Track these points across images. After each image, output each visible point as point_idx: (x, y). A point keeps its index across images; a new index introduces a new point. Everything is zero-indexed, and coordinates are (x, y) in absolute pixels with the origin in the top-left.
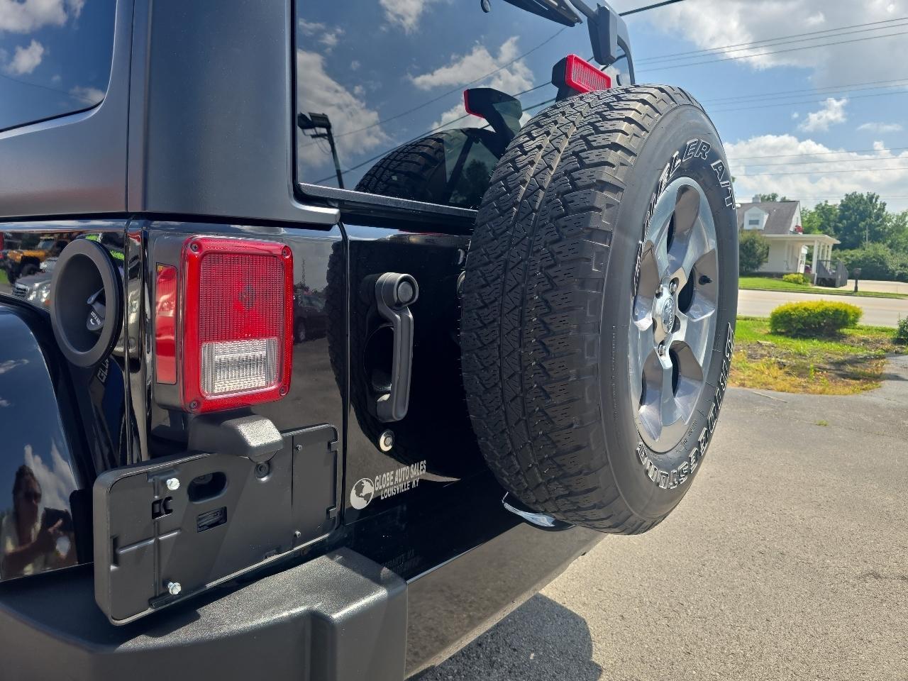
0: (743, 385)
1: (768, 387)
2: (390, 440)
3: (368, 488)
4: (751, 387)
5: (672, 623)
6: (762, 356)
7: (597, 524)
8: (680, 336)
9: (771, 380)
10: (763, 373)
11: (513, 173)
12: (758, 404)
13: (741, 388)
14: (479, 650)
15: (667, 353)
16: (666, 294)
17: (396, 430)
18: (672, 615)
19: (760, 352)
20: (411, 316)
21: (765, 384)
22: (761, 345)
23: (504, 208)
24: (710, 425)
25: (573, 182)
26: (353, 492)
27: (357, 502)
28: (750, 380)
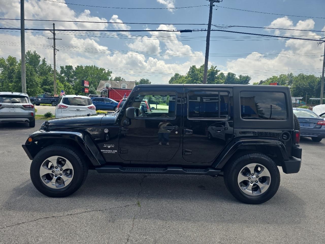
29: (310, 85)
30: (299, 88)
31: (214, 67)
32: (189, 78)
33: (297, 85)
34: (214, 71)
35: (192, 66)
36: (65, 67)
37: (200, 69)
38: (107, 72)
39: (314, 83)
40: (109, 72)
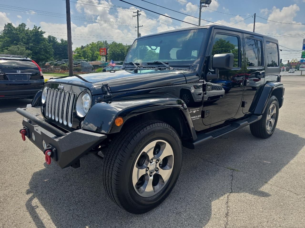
29: (121, 52)
30: (114, 53)
31: (38, 28)
32: (6, 38)
33: (112, 51)
34: (38, 32)
35: (7, 24)
37: (20, 28)
39: (124, 50)
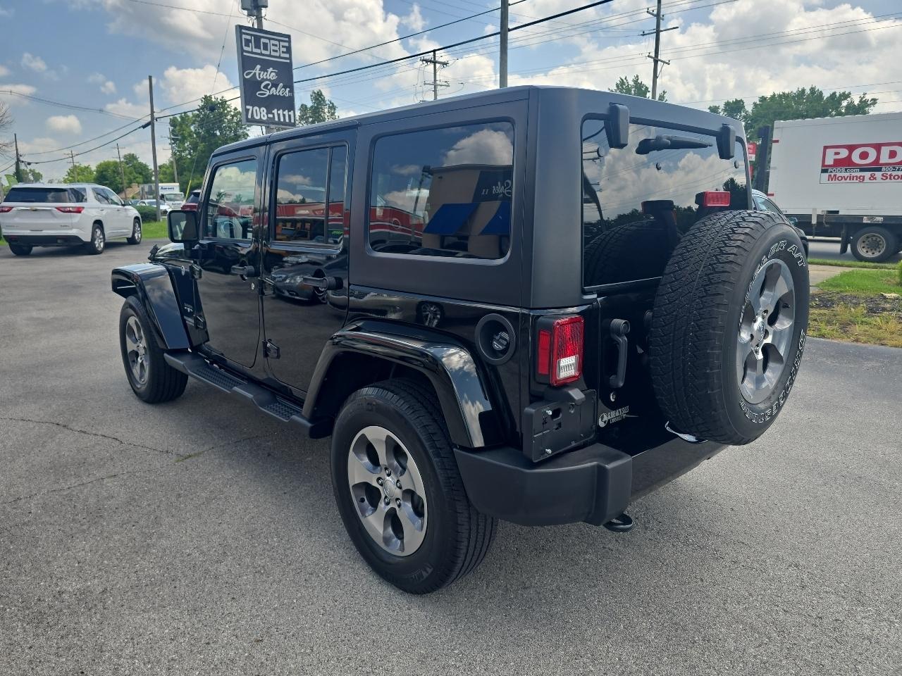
0: (857, 341)
1: (882, 342)
2: (615, 396)
3: (606, 418)
4: (865, 342)
5: (767, 514)
6: (884, 309)
7: (718, 438)
8: (769, 340)
9: (887, 335)
10: (880, 328)
11: (677, 271)
12: (868, 360)
13: (855, 343)
14: (637, 521)
15: (760, 351)
16: (760, 319)
17: (618, 391)
18: (768, 510)
19: (882, 306)
20: (626, 339)
21: (880, 339)
22: (885, 298)
23: (674, 289)
24: (786, 389)
25: (709, 279)
26: (600, 419)
27: (602, 424)
28: (865, 335)
36: (722, 107)
38: (856, 102)
40: (866, 102)
